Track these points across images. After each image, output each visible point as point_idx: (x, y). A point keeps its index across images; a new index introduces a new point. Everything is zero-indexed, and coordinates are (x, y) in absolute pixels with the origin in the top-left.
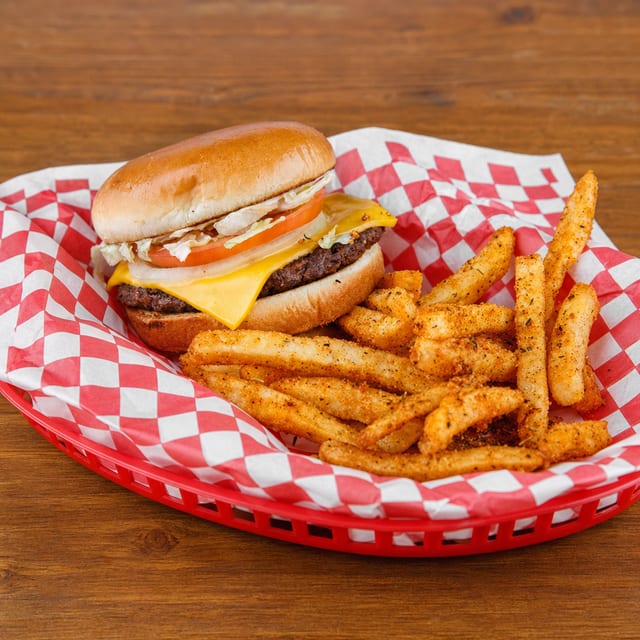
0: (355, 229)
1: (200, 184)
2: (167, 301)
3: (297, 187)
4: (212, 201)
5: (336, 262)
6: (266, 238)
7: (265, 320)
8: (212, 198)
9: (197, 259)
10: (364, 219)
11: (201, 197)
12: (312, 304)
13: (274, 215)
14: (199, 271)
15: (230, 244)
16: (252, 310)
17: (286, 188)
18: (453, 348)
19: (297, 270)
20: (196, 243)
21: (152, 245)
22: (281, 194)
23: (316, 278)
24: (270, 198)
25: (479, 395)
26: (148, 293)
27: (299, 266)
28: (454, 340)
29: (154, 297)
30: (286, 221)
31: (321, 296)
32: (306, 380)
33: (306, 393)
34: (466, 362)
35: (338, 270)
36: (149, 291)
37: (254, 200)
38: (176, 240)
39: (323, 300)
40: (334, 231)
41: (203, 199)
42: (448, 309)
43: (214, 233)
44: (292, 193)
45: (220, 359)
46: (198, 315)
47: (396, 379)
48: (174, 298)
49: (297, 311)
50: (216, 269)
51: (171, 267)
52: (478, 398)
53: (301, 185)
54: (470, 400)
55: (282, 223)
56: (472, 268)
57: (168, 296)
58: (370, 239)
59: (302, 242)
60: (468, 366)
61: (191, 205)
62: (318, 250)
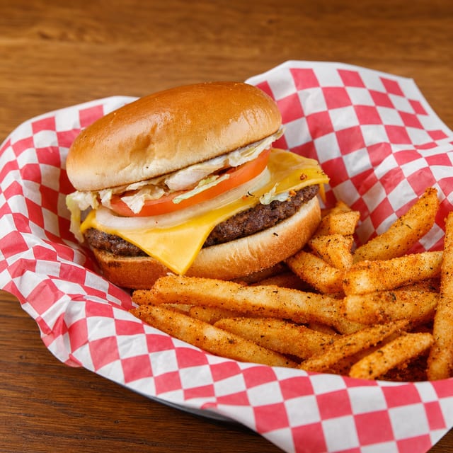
0: (293, 188)
1: (153, 143)
2: (124, 246)
3: (241, 147)
4: (164, 160)
5: (275, 217)
6: (211, 194)
7: (210, 268)
8: (164, 157)
9: (150, 211)
10: (302, 179)
11: (154, 155)
12: (252, 254)
13: (220, 172)
14: (151, 222)
15: (177, 200)
16: (197, 258)
17: (231, 149)
18: (375, 300)
19: (239, 224)
20: (150, 197)
21: (113, 195)
22: (227, 154)
23: (256, 231)
24: (217, 157)
25: (395, 345)
26: (109, 238)
27: (241, 220)
28: (376, 294)
29: (113, 242)
30: (230, 179)
31: (260, 247)
32: (248, 320)
33: (248, 331)
34: (386, 312)
35: (276, 223)
36: (110, 237)
37: (201, 159)
38: (132, 192)
39: (262, 250)
40: (274, 189)
41: (156, 158)
42: (369, 267)
43: (166, 188)
44: (237, 154)
45: (179, 299)
46: (149, 259)
47: (335, 318)
48: (129, 244)
49: (238, 259)
50: (165, 221)
51: (129, 217)
52: (395, 347)
53: (246, 146)
54: (389, 349)
55: (225, 181)
56: (402, 224)
57: (125, 241)
58: (307, 196)
59: (245, 198)
60: (388, 316)
61: (145, 163)
62: (259, 205)
